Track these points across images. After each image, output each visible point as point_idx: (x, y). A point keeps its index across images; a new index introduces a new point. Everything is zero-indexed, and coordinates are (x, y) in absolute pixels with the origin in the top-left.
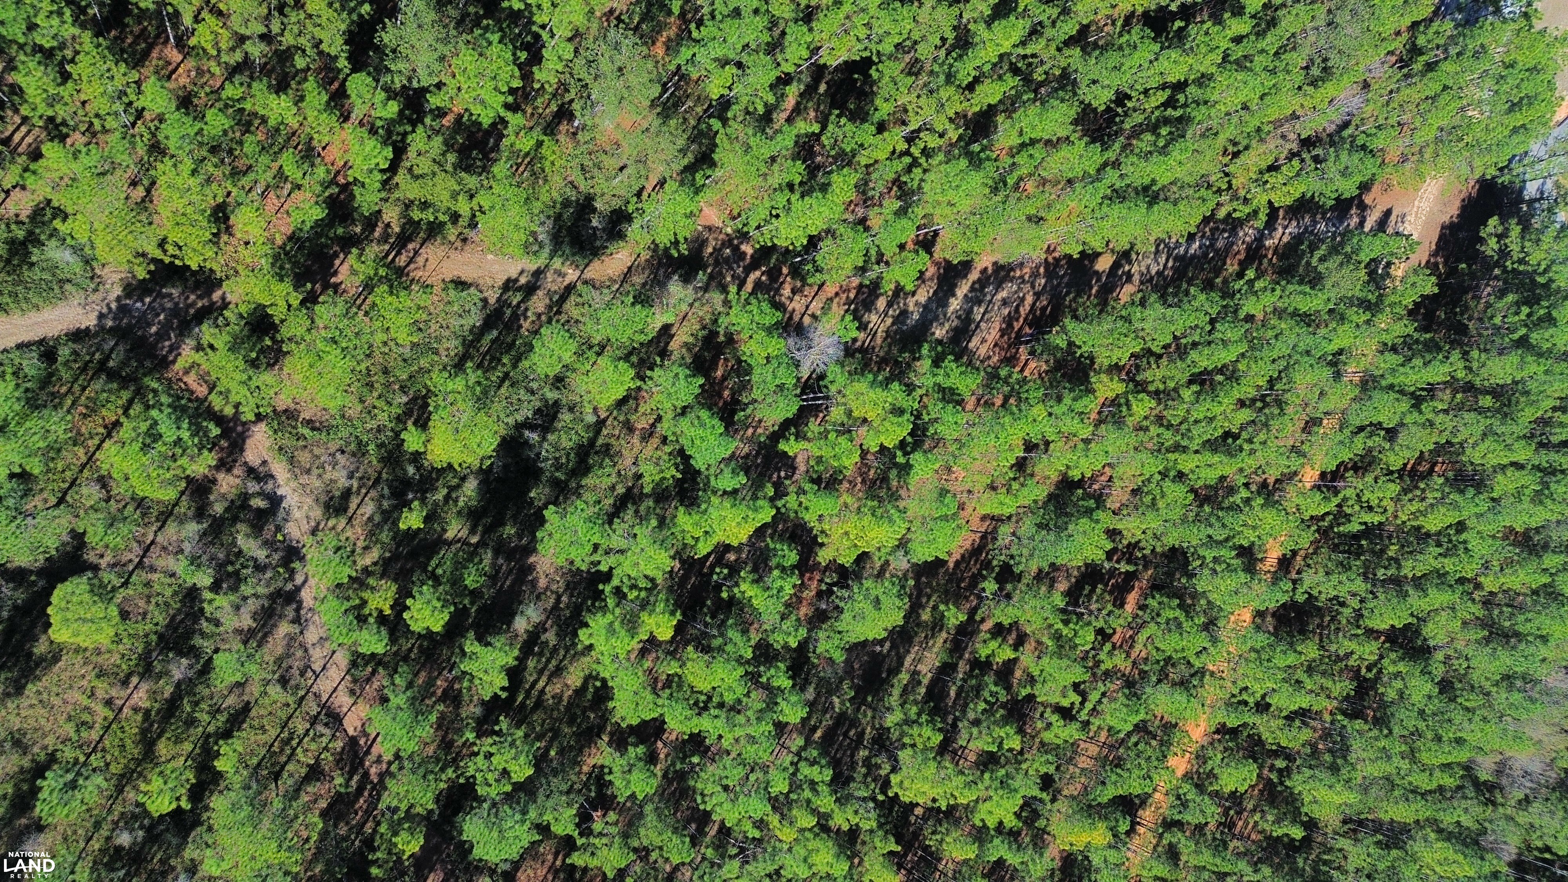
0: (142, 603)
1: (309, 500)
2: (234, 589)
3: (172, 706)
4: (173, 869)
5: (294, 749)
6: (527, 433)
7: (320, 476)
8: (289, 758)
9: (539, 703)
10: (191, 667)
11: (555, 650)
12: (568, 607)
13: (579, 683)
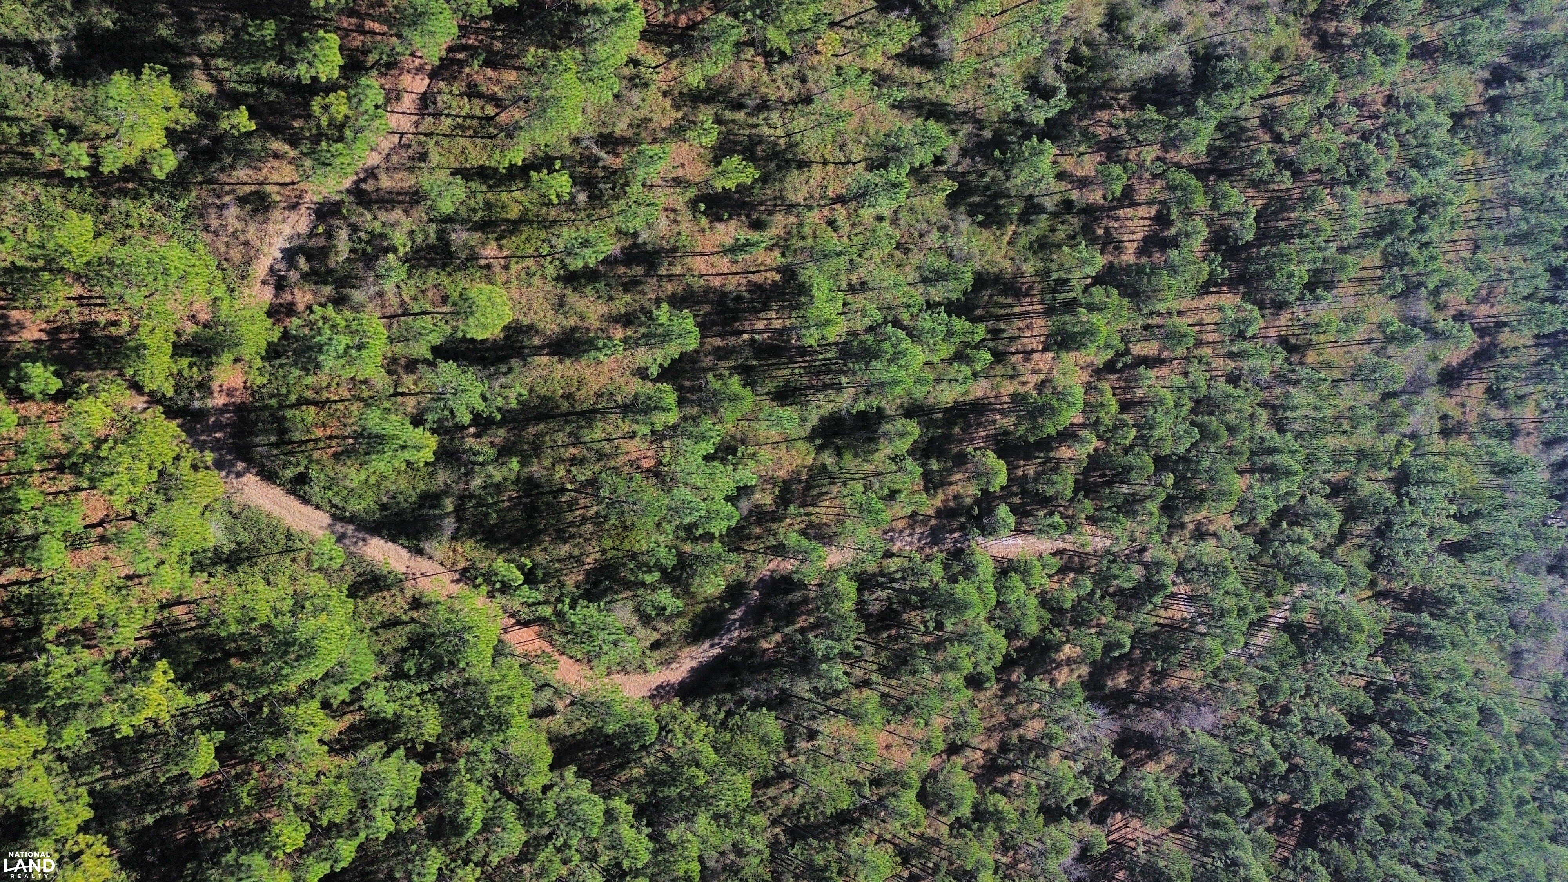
0: (430, 294)
1: (270, 227)
3: (484, 226)
4: (582, 154)
7: (243, 232)
10: (454, 230)
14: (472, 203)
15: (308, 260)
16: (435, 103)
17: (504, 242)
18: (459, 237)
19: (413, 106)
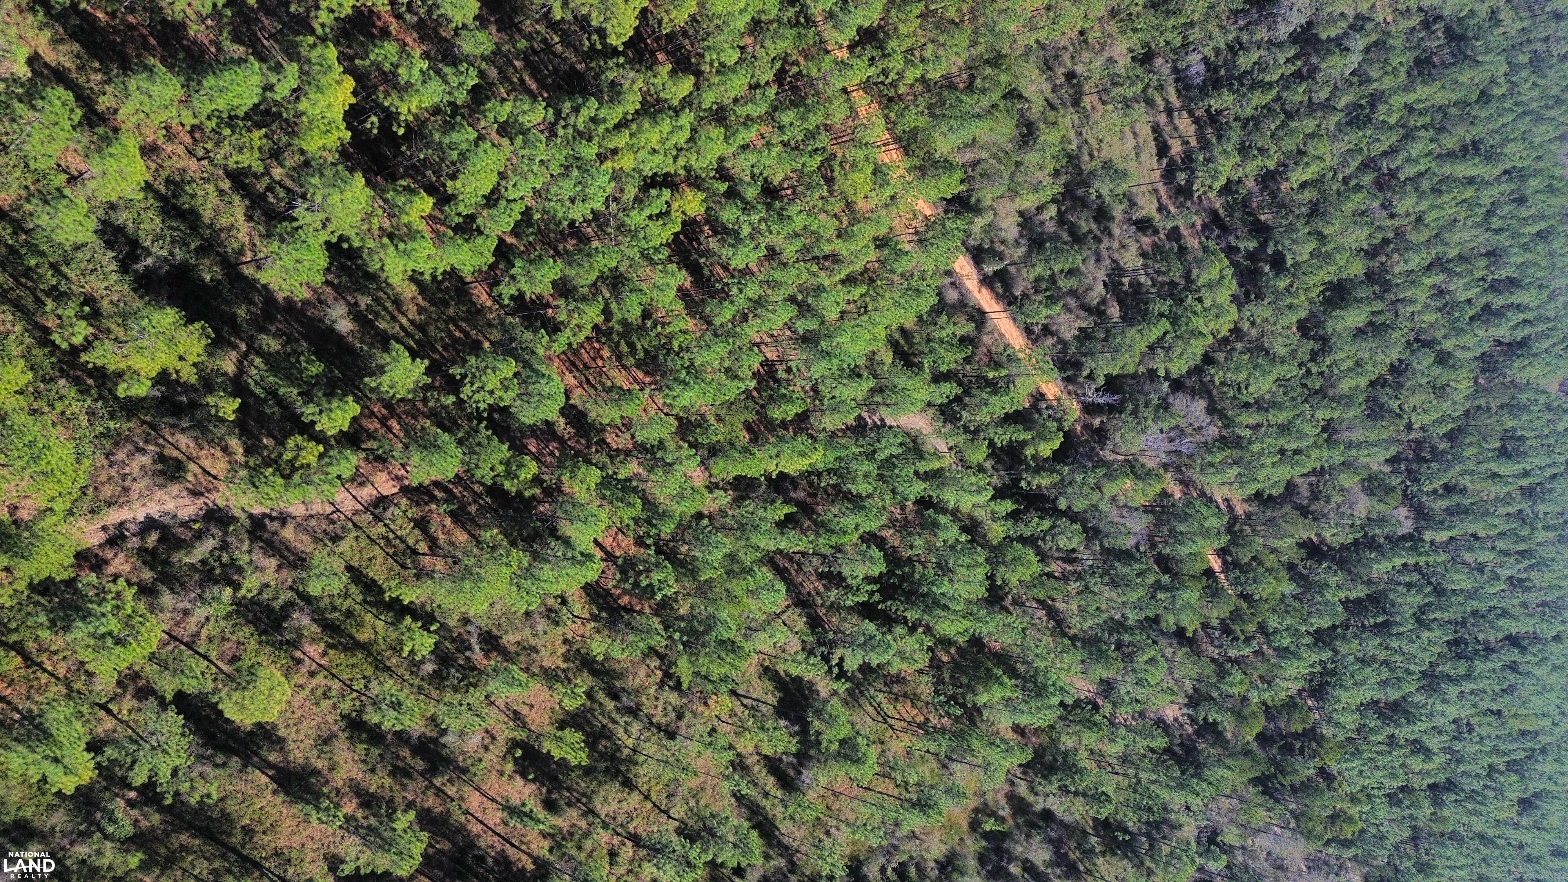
1: (159, 493)
3: (329, 627)
5: (397, 537)
6: (136, 266)
7: (135, 479)
8: (403, 541)
10: (301, 611)
12: (339, 277)
13: (414, 287)
14: (338, 602)
15: (159, 540)
16: (385, 509)
17: (332, 652)
18: (302, 619)
19: (367, 498)
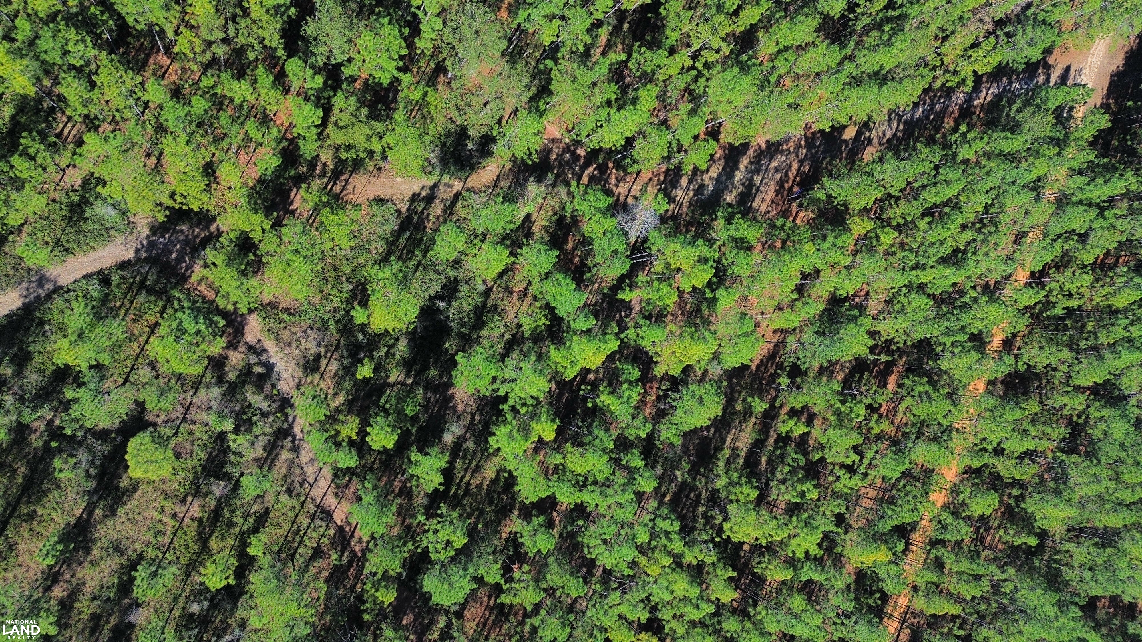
0: (188, 446)
1: (293, 365)
2: (249, 431)
3: (216, 515)
4: (230, 625)
5: (302, 538)
6: (438, 303)
7: (298, 347)
8: (300, 543)
9: (467, 492)
10: (226, 487)
11: (474, 454)
12: (480, 423)
13: (493, 476)
14: (238, 513)
15: (259, 374)
16: (322, 519)
17: (196, 524)
18: (219, 489)
19: (327, 504)
